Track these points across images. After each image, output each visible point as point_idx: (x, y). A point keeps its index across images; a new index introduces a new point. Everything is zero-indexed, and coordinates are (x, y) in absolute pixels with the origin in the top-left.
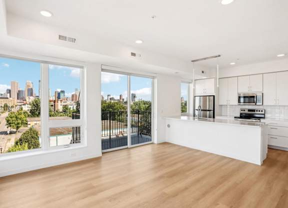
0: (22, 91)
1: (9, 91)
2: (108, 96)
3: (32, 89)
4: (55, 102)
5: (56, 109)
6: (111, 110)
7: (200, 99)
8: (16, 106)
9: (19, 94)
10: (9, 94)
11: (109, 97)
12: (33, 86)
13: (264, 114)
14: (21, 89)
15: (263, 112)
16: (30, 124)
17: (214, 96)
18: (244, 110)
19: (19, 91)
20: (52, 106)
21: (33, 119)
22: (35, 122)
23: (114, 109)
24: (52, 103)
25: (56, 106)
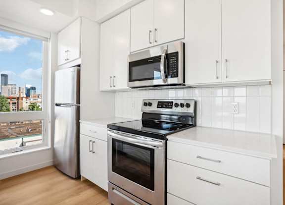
4: (18, 99)
5: (20, 107)
18: (150, 104)
20: (15, 103)
24: (15, 101)
25: (20, 104)
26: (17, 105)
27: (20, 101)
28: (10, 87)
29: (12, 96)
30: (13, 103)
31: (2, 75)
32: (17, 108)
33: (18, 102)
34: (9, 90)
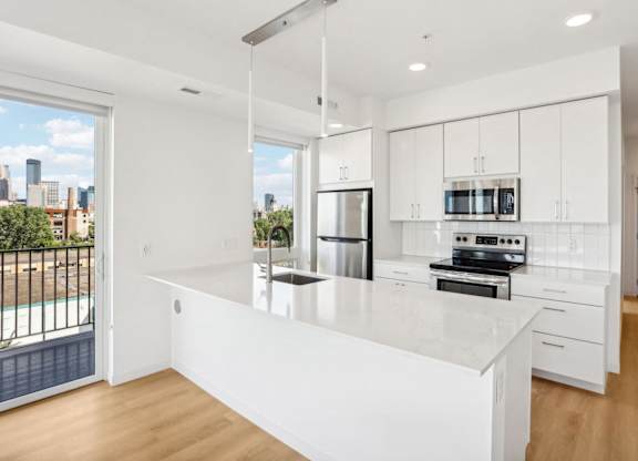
3: (5, 181)
4: (66, 213)
5: (70, 232)
7: (339, 199)
13: (524, 254)
15: (521, 247)
17: (370, 190)
18: (465, 239)
20: (60, 223)
24: (60, 217)
25: (69, 224)
26: (63, 227)
27: (70, 218)
28: (45, 187)
29: (50, 207)
30: (56, 223)
31: (30, 162)
32: (63, 234)
33: (66, 221)
34: (43, 193)
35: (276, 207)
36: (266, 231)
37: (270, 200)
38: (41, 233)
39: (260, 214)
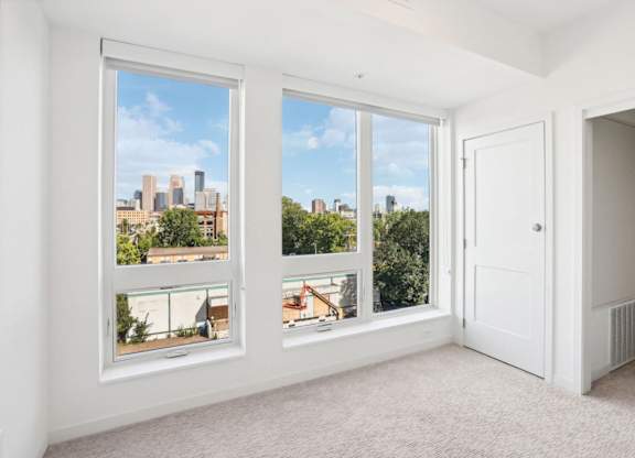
0: (163, 194)
1: (139, 195)
2: (335, 201)
3: (181, 189)
4: (215, 215)
5: (218, 230)
6: (321, 232)
8: (147, 224)
9: (158, 199)
10: (138, 201)
11: (338, 204)
12: (184, 182)
14: (161, 191)
16: (151, 263)
19: (158, 195)
21: (160, 251)
22: (162, 259)
23: (328, 231)
24: (211, 218)
25: (218, 223)
26: (212, 226)
27: (218, 218)
28: (207, 193)
30: (209, 223)
31: (197, 173)
32: (213, 231)
33: (215, 221)
34: (206, 198)
35: (398, 208)
36: (382, 232)
37: (391, 201)
38: (193, 231)
39: (380, 215)
